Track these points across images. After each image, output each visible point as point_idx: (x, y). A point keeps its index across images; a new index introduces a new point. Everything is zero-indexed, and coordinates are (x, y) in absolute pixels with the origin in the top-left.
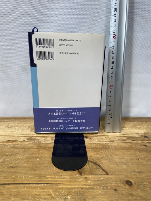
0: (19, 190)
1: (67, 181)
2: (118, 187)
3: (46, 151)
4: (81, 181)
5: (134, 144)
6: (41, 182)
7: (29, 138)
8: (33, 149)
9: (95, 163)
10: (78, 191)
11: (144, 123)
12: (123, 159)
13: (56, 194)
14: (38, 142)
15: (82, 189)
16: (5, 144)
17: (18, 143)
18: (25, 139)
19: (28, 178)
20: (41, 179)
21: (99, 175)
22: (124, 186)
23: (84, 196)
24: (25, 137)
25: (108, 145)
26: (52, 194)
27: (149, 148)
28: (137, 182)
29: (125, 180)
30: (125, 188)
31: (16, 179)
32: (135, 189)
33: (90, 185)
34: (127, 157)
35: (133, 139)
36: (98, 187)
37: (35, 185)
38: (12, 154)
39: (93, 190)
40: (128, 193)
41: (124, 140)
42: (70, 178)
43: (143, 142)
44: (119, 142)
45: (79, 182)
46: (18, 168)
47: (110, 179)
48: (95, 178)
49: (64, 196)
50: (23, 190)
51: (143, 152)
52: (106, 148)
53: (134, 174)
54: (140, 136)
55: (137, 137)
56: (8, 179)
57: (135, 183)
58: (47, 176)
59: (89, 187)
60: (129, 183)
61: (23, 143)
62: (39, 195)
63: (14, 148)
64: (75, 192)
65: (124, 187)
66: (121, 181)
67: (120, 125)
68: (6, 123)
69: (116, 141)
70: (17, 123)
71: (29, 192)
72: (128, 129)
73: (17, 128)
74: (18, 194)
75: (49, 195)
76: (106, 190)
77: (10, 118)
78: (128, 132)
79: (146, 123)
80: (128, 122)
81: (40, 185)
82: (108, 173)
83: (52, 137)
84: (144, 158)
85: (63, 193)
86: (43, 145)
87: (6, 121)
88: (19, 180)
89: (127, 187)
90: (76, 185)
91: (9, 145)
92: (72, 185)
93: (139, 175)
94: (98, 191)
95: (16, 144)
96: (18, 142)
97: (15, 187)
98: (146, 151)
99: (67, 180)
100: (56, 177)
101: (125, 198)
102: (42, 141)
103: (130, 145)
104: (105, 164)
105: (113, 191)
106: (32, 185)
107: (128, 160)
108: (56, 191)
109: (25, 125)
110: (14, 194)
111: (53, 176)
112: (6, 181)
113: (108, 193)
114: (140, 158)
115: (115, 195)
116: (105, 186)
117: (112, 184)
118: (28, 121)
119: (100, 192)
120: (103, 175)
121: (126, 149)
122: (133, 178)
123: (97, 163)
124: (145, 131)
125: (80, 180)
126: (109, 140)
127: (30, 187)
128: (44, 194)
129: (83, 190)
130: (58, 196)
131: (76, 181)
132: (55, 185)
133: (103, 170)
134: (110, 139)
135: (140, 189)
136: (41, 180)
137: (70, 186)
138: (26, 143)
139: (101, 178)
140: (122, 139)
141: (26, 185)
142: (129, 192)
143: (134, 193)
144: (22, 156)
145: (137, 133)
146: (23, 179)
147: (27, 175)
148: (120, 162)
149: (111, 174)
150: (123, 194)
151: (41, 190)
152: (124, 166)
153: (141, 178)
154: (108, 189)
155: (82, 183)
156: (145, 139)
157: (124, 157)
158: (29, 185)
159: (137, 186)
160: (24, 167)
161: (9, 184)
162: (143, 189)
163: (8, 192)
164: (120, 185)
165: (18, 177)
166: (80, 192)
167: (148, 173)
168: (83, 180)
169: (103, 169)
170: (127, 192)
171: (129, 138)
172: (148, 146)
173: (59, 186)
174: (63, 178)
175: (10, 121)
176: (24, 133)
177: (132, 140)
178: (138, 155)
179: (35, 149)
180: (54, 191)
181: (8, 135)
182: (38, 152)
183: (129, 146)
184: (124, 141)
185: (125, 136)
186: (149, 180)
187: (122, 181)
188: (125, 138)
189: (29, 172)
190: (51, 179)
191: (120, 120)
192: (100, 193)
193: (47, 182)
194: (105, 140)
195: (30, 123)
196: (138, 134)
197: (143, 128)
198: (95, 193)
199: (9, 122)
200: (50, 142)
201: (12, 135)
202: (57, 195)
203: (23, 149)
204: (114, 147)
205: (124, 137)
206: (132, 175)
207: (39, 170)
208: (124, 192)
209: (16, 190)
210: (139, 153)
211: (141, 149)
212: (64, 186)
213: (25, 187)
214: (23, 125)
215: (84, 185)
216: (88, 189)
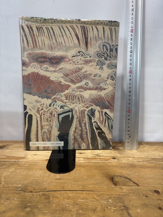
5: (157, 164)
6: (85, 190)
9: (126, 178)
10: (116, 196)
12: (150, 175)
19: (73, 187)
21: (131, 186)
23: (122, 200)
25: (135, 164)
26: (96, 198)
29: (154, 190)
30: (154, 195)
31: (64, 187)
33: (126, 193)
34: (153, 174)
35: (157, 160)
36: (132, 194)
37: (81, 192)
39: (128, 196)
41: (149, 161)
42: (108, 188)
44: (144, 162)
45: (116, 190)
46: (63, 180)
47: (141, 189)
48: (128, 188)
50: (73, 195)
52: (133, 167)
53: (160, 186)
56: (58, 187)
57: (162, 192)
58: (89, 186)
62: (86, 198)
64: (114, 197)
66: (150, 191)
71: (78, 196)
74: (69, 197)
75: (94, 198)
76: (139, 196)
81: (85, 192)
82: (139, 184)
85: (105, 198)
88: (66, 188)
89: (156, 194)
90: (114, 192)
92: (111, 192)
99: (106, 189)
100: (96, 187)
101: (155, 202)
103: (154, 164)
104: (134, 178)
105: (145, 197)
107: (154, 176)
108: (99, 196)
111: (93, 186)
113: (141, 198)
115: (146, 199)
116: (137, 194)
117: (143, 192)
119: (134, 197)
120: (134, 186)
121: (151, 168)
122: (160, 188)
123: (128, 178)
128: (90, 197)
129: (120, 196)
131: (113, 190)
132: (97, 192)
133: (134, 183)
136: (84, 188)
137: (109, 193)
139: (133, 188)
140: (147, 160)
142: (158, 198)
143: (162, 198)
145: (160, 155)
146: (70, 187)
147: (72, 185)
148: (147, 177)
149: (141, 186)
150: (153, 199)
151: (87, 195)
152: (151, 180)
154: (141, 196)
155: (118, 191)
158: (76, 192)
160: (68, 179)
161: (60, 191)
164: (149, 193)
166: (118, 197)
168: (118, 189)
169: (134, 181)
170: (156, 198)
171: (153, 159)
173: (101, 193)
174: (102, 188)
178: (162, 172)
180: (97, 196)
189: (74, 183)
190: (93, 188)
193: (90, 190)
194: (131, 161)
202: (101, 199)
204: (140, 166)
205: (148, 158)
206: (158, 187)
207: (81, 181)
212: (105, 193)
213: (73, 192)
215: (120, 192)
216: (124, 195)
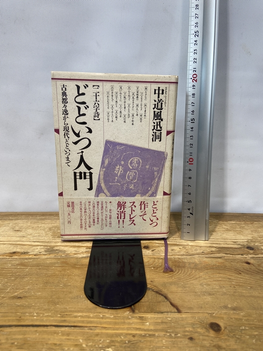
0: (26, 336)
1: (110, 323)
2: (197, 334)
3: (76, 272)
4: (132, 323)
5: (228, 259)
6: (64, 324)
7: (48, 249)
8: (55, 267)
9: (159, 293)
10: (126, 339)
11: (248, 224)
12: (209, 285)
13: (90, 344)
14: (63, 255)
15: (134, 336)
16: (8, 257)
17: (30, 257)
18: (43, 250)
19: (43, 317)
20: (66, 319)
21: (165, 312)
22: (207, 332)
23: (136, 349)
24: (42, 247)
25: (184, 261)
26: (81, 345)
27: (253, 268)
28: (229, 326)
29: (209, 322)
30: (208, 336)
31: (23, 318)
32: (226, 337)
33: (148, 330)
34: (214, 283)
35: (228, 251)
36: (162, 334)
37: (54, 329)
38: (19, 275)
39: (152, 339)
40: (212, 345)
41: (212, 252)
42: (115, 318)
43: (245, 256)
44: (203, 256)
45: (129, 324)
46: (28, 300)
47: (183, 319)
48: (158, 318)
49: (102, 347)
50: (34, 336)
51: (244, 275)
52: (179, 267)
53: (224, 311)
54: (239, 246)
55: (235, 248)
56: (9, 318)
57: (226, 328)
58: (76, 314)
59: (146, 332)
60: (215, 327)
61: (37, 257)
62: (60, 345)
63: (22, 264)
64: (122, 341)
65: (207, 334)
66: (202, 324)
67: (207, 227)
68: (11, 222)
69: (198, 254)
70: (31, 223)
71: (43, 340)
72: (220, 234)
73: (30, 231)
74: (25, 344)
75: (76, 345)
76: (175, 338)
77: (18, 215)
78: (219, 240)
79: (252, 224)
80: (221, 222)
81: (63, 329)
82: (181, 309)
83: (87, 247)
84: (244, 285)
85: (100, 343)
86: (72, 261)
87: (12, 219)
88: (27, 320)
89: (212, 333)
90: (124, 330)
91: (15, 261)
92: (117, 330)
93: (234, 313)
94: (162, 340)
95: (26, 259)
96: (30, 255)
97: (20, 331)
98: (248, 272)
99: (109, 320)
100: (91, 316)
102: (71, 254)
103: (222, 261)
104: (176, 294)
105: (187, 340)
106: (49, 329)
107: (217, 287)
108: (89, 339)
109: (44, 227)
110: (18, 343)
111: (85, 314)
112: (5, 321)
113: (179, 343)
114: (237, 284)
115: (189, 347)
116: (173, 332)
117: (185, 328)
118: (49, 219)
119: (164, 341)
120: (171, 312)
121: (213, 269)
122: (223, 318)
123: (162, 293)
124: (250, 237)
125: (131, 321)
126: (185, 252)
127: (45, 332)
128: (68, 343)
129: (136, 338)
130: (92, 347)
131: (124, 323)
132: (89, 330)
133: (172, 304)
134: (187, 251)
135: (233, 337)
136: (65, 321)
137: (114, 331)
138: (44, 257)
139: (167, 318)
140: (209, 251)
141: (40, 328)
142: (215, 343)
143: (223, 345)
144: (34, 279)
145: (236, 241)
146: (35, 318)
147: (41, 312)
148: (201, 292)
149: (186, 311)
150: (203, 347)
151: (64, 337)
152: (209, 299)
153: (236, 319)
154: (178, 337)
155: (134, 327)
156: (249, 252)
157: (209, 283)
158: (45, 329)
159: (230, 332)
160: (38, 298)
161: (10, 326)
162: (239, 337)
163: (7, 339)
164: (199, 330)
165: (27, 314)
167: (249, 311)
168: (136, 321)
169: (173, 302)
170: (210, 343)
171: (221, 249)
172: (252, 264)
173: (95, 331)
174: (102, 318)
175: (18, 219)
176: (42, 239)
177: (226, 253)
178: (234, 278)
179: (57, 266)
180: (85, 339)
181: (14, 243)
182: (63, 272)
183: (219, 263)
184: (212, 255)
185: (214, 245)
186: (251, 323)
187: (204, 323)
188: (214, 249)
189: (46, 307)
190: (83, 319)
191: (207, 219)
192: (164, 344)
193: (75, 324)
194: (178, 252)
195: (52, 223)
196: (237, 243)
197: (247, 232)
198: (156, 343)
199: (16, 221)
200: (85, 255)
201: (21, 243)
203: (38, 266)
204: (193, 265)
205: (213, 247)
206: (221, 314)
207: (62, 303)
208: (205, 342)
209: (21, 337)
210: (237, 275)
211: (240, 269)
212: (104, 331)
213: (36, 331)
214: (40, 226)
215: (137, 329)
216: (144, 336)
